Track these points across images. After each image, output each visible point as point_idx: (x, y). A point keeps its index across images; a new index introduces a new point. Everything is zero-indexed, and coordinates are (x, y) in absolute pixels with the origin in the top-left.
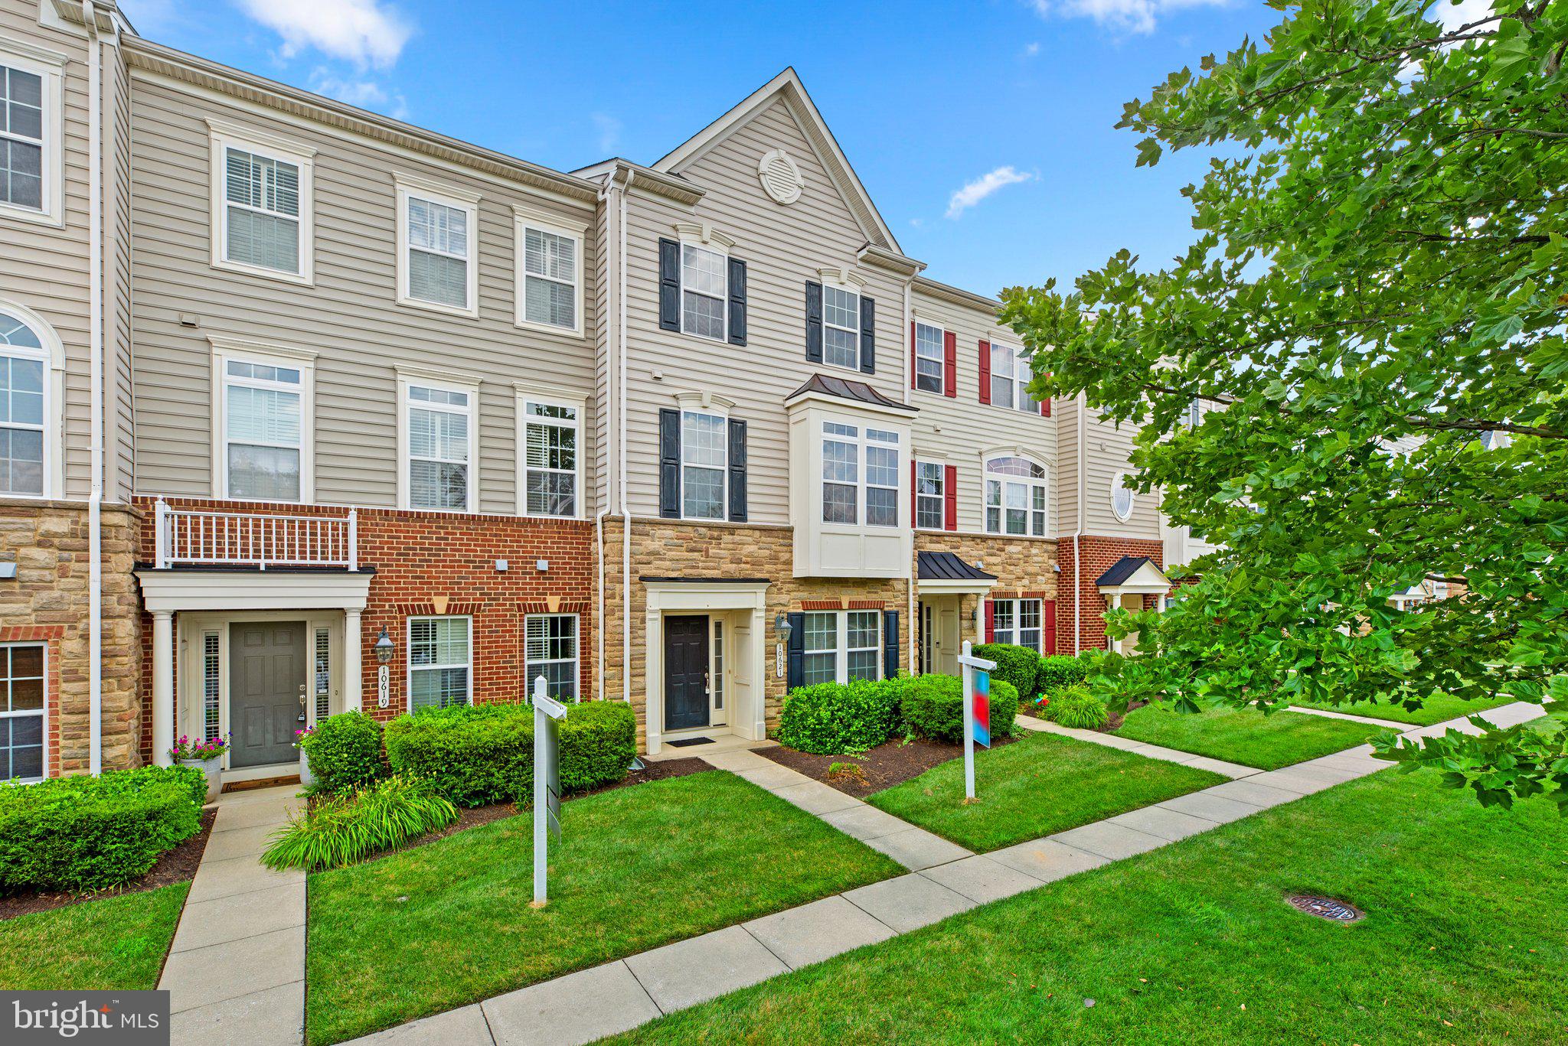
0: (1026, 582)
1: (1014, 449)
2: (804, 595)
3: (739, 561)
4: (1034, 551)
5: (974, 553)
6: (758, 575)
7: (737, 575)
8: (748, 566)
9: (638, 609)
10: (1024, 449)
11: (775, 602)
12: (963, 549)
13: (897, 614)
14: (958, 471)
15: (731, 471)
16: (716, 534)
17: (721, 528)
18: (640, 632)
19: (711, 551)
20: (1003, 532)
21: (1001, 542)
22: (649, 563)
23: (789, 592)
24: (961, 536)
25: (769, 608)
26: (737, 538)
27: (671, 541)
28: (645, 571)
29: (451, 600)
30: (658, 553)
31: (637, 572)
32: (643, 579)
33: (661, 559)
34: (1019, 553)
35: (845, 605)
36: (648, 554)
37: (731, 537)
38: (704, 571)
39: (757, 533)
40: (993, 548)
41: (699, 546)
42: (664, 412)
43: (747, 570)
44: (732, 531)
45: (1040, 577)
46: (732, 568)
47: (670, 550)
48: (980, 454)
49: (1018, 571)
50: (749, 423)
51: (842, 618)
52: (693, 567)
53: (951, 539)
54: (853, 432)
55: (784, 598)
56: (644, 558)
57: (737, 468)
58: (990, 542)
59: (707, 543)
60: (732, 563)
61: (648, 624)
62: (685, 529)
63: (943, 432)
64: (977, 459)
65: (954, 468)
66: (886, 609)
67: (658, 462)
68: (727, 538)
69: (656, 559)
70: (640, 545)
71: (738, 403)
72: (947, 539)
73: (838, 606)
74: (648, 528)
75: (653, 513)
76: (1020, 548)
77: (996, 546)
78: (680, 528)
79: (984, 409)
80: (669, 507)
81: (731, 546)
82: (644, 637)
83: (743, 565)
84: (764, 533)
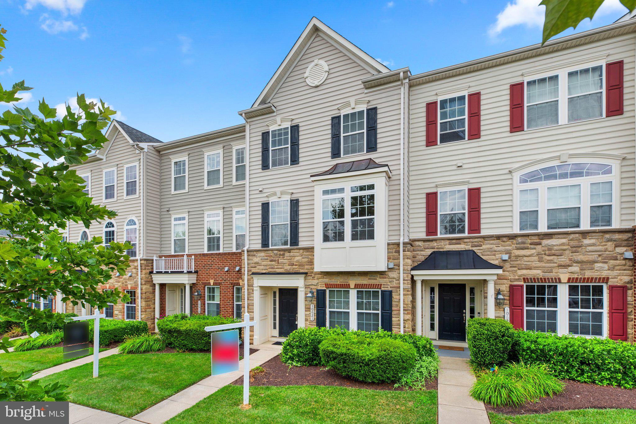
0: (575, 268)
1: (559, 157)
2: (327, 280)
3: (293, 265)
4: (586, 241)
5: (501, 248)
6: (302, 271)
7: (291, 271)
8: (297, 267)
9: (250, 285)
10: (570, 155)
11: (310, 283)
12: (484, 247)
13: (391, 292)
14: (482, 190)
15: (291, 224)
16: (282, 253)
17: (284, 250)
18: (252, 295)
19: (280, 261)
20: (543, 228)
21: (536, 237)
22: (255, 267)
23: (318, 279)
24: (484, 237)
25: (306, 286)
26: (292, 254)
27: (263, 258)
28: (254, 270)
29: (215, 281)
30: (258, 263)
31: (251, 271)
32: (253, 274)
33: (259, 265)
34: (563, 244)
35: (352, 286)
36: (255, 263)
37: (289, 254)
38: (277, 270)
39: (301, 251)
40: (523, 243)
41: (274, 259)
42: (263, 204)
43: (296, 268)
44: (289, 251)
45: (597, 265)
46: (288, 268)
47: (263, 261)
48: (510, 172)
49: (564, 260)
50: (300, 199)
51: (353, 294)
52: (272, 268)
53: (471, 240)
54: (342, 190)
55: (315, 282)
56: (253, 265)
57: (294, 222)
58: (520, 240)
59: (278, 257)
60: (289, 265)
61: (254, 291)
62: (269, 252)
63: (464, 166)
64: (509, 176)
65: (478, 189)
66: (383, 289)
67: (261, 225)
68: (287, 254)
69: (258, 266)
70: (252, 260)
71: (294, 191)
72: (465, 240)
73: (348, 286)
74: (255, 253)
75: (259, 246)
76: (564, 241)
77: (529, 241)
78: (267, 252)
79: (518, 136)
80: (265, 243)
81: (289, 258)
82: (253, 297)
83: (294, 267)
84: (305, 250)
